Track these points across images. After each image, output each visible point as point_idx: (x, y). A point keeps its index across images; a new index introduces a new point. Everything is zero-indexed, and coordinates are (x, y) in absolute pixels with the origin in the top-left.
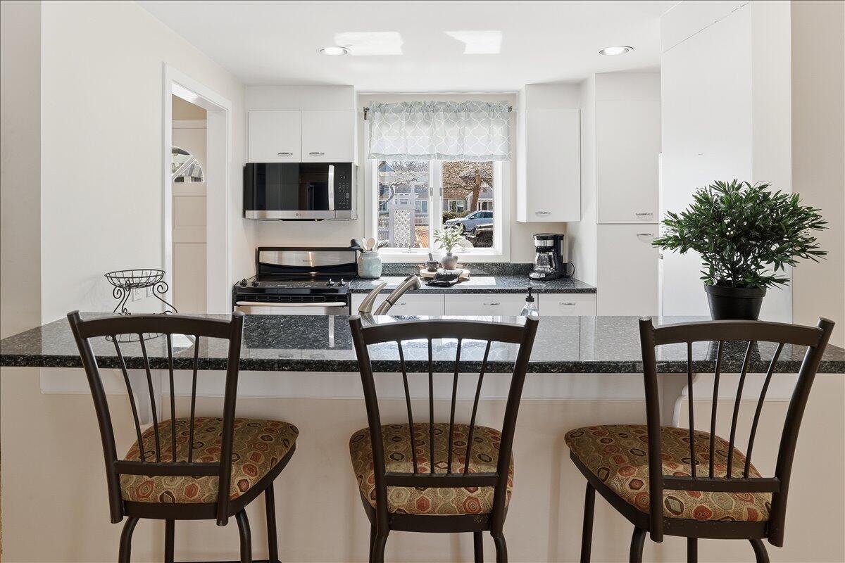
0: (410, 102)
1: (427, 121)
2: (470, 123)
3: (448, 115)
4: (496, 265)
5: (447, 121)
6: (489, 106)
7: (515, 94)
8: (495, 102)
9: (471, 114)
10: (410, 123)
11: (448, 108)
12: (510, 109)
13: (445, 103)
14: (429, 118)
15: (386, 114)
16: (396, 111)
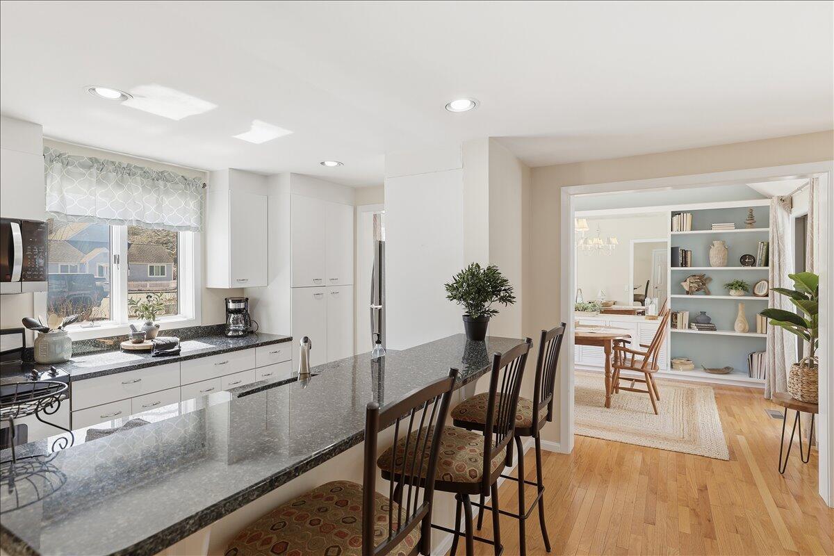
0: (102, 158)
1: (120, 184)
2: (166, 192)
3: (145, 181)
4: (189, 329)
5: (143, 187)
6: (186, 179)
7: (204, 173)
8: (189, 176)
9: (169, 184)
10: (99, 182)
11: (145, 174)
12: (204, 185)
13: (142, 169)
14: (122, 180)
15: (69, 167)
16: (83, 166)
